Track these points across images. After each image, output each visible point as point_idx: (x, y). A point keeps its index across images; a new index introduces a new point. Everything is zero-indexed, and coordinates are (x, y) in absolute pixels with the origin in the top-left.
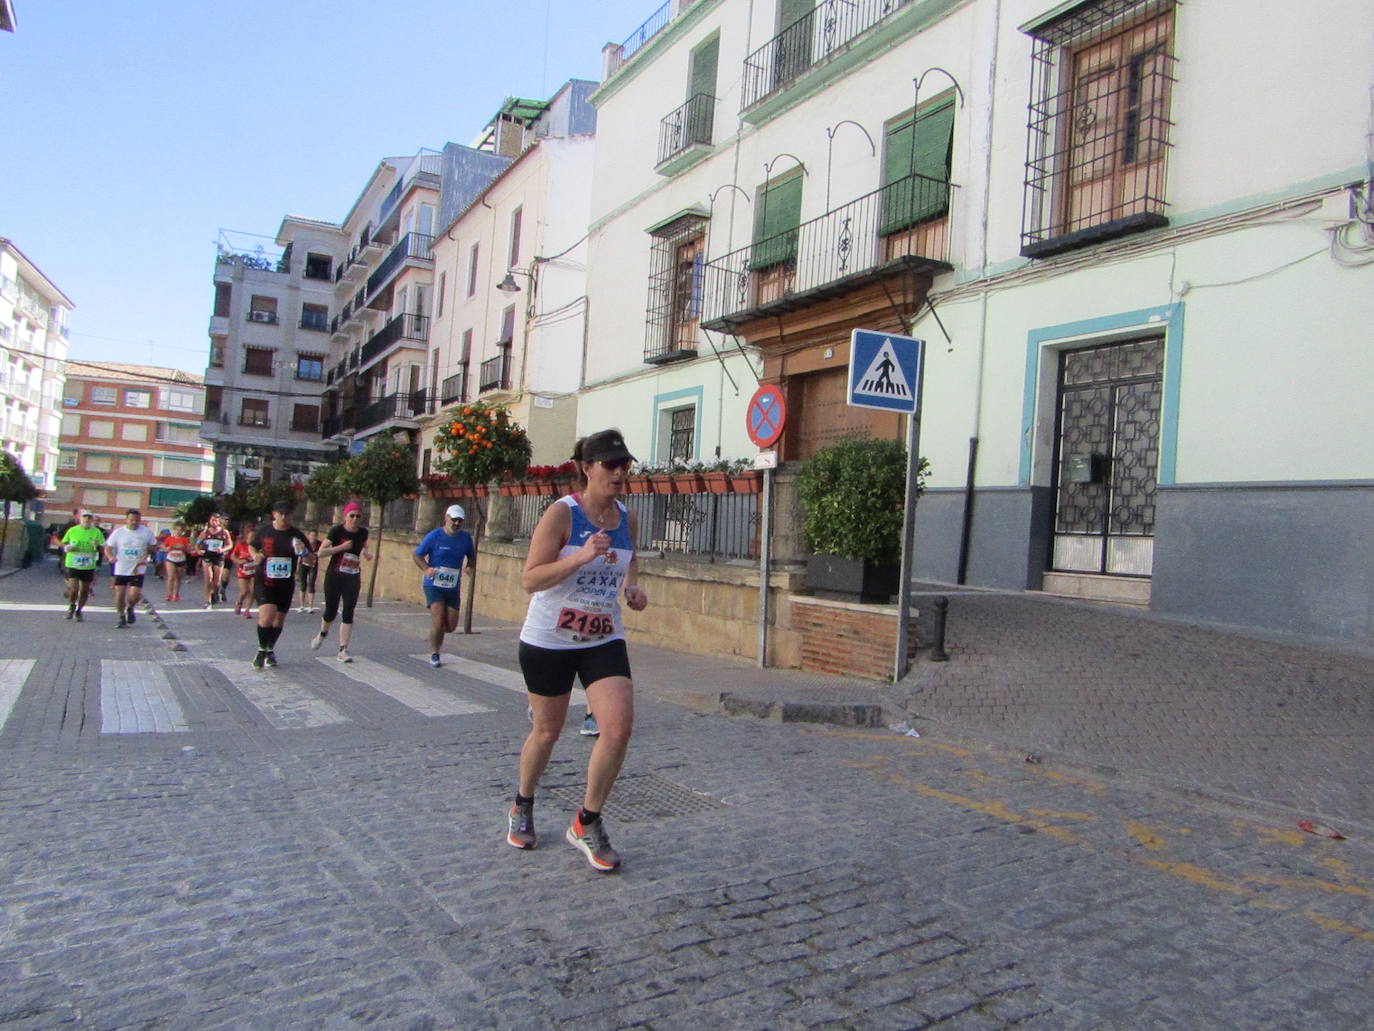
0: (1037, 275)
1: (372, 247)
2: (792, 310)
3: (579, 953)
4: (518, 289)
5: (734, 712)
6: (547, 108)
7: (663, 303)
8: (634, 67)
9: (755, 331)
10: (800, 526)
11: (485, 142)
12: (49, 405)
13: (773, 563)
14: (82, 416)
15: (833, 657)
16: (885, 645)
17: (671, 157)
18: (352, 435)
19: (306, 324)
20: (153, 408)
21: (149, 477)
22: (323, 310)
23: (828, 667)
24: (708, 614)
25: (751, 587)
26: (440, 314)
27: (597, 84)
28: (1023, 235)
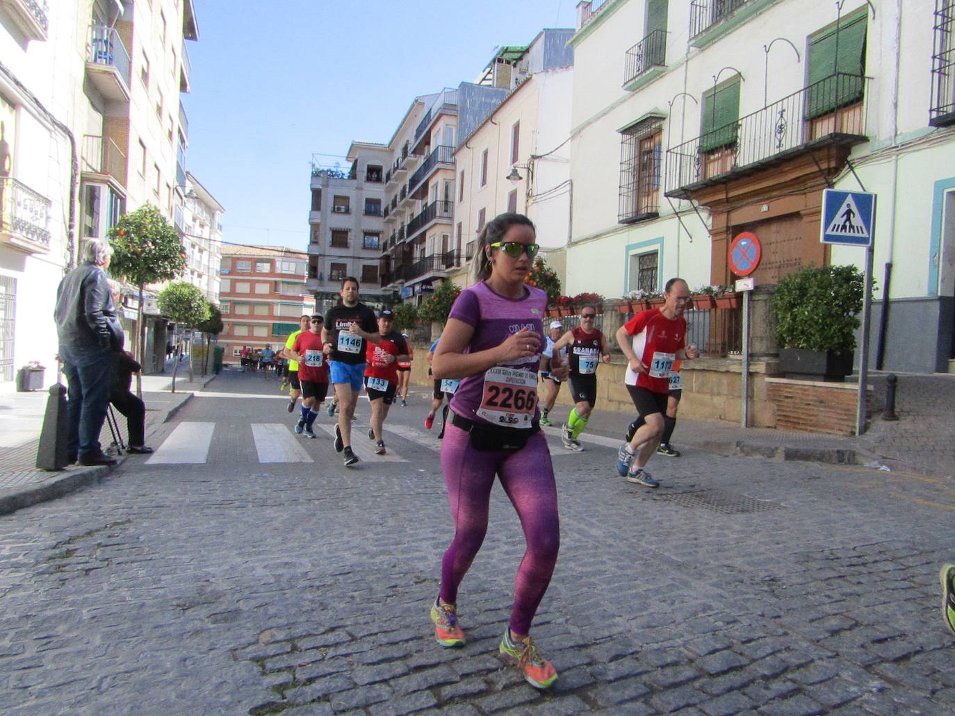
0: (941, 140)
1: (411, 158)
2: (737, 179)
3: (767, 578)
4: (521, 178)
5: (748, 454)
6: (527, 51)
7: (631, 180)
8: (602, 16)
9: (704, 196)
10: (771, 329)
11: (484, 79)
12: (213, 273)
13: (751, 356)
14: (231, 279)
15: (803, 419)
16: (848, 410)
17: (634, 78)
18: (402, 283)
19: (368, 213)
20: (272, 273)
21: (271, 316)
22: (378, 202)
23: (797, 426)
24: (698, 392)
25: (735, 373)
26: (461, 199)
27: (574, 30)
28: (931, 111)
